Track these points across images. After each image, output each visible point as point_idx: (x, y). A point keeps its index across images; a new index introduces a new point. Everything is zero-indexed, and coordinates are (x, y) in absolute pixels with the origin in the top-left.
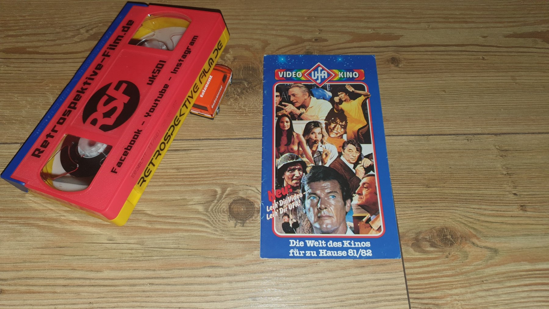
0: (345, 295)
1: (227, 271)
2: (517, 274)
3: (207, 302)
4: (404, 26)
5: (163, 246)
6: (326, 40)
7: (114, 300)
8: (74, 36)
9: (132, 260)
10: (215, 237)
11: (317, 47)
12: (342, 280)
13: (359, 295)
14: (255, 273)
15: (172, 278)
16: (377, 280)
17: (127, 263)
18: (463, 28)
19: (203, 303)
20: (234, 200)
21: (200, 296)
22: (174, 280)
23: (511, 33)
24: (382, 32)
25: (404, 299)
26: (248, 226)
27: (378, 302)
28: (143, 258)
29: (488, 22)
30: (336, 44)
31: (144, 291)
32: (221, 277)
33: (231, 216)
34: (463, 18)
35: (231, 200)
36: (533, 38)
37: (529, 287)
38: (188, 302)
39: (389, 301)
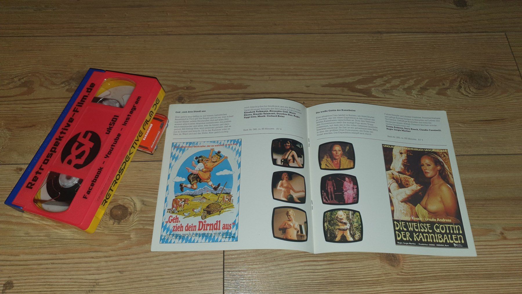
0: (182, 269)
1: (105, 254)
2: (298, 254)
3: (90, 275)
4: (252, 78)
5: (63, 238)
6: (194, 88)
7: (26, 274)
8: (9, 84)
9: (41, 248)
10: (99, 231)
11: (187, 94)
12: (181, 260)
13: (191, 270)
14: (124, 256)
15: (67, 259)
16: (205, 259)
17: (37, 249)
18: (293, 80)
19: (87, 276)
20: (114, 206)
21: (84, 271)
22: (69, 260)
23: (327, 83)
24: (235, 82)
25: (220, 272)
26: (122, 224)
27: (203, 274)
28: (48, 246)
29: (312, 75)
30: (201, 92)
31: (47, 268)
32: (101, 258)
33: (111, 217)
34: (295, 72)
35: (113, 206)
36: (342, 88)
37: (304, 263)
38: (77, 275)
39: (210, 273)
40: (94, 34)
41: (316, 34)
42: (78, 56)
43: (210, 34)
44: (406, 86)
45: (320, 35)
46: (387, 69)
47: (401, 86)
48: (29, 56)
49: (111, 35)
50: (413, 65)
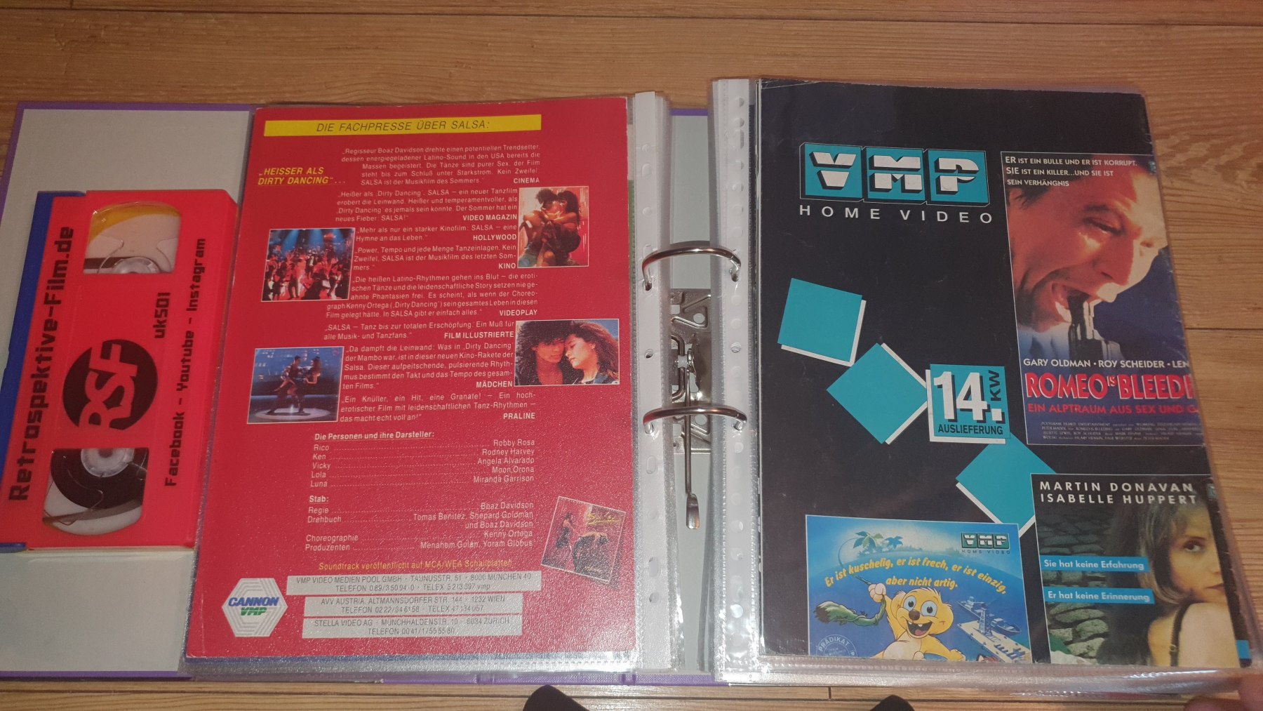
40: (494, 10)
41: (1012, 23)
42: (464, 66)
43: (762, 18)
44: (1224, 159)
45: (1019, 25)
46: (1177, 118)
47: (1210, 160)
48: (354, 62)
49: (535, 15)
50: (1243, 109)
